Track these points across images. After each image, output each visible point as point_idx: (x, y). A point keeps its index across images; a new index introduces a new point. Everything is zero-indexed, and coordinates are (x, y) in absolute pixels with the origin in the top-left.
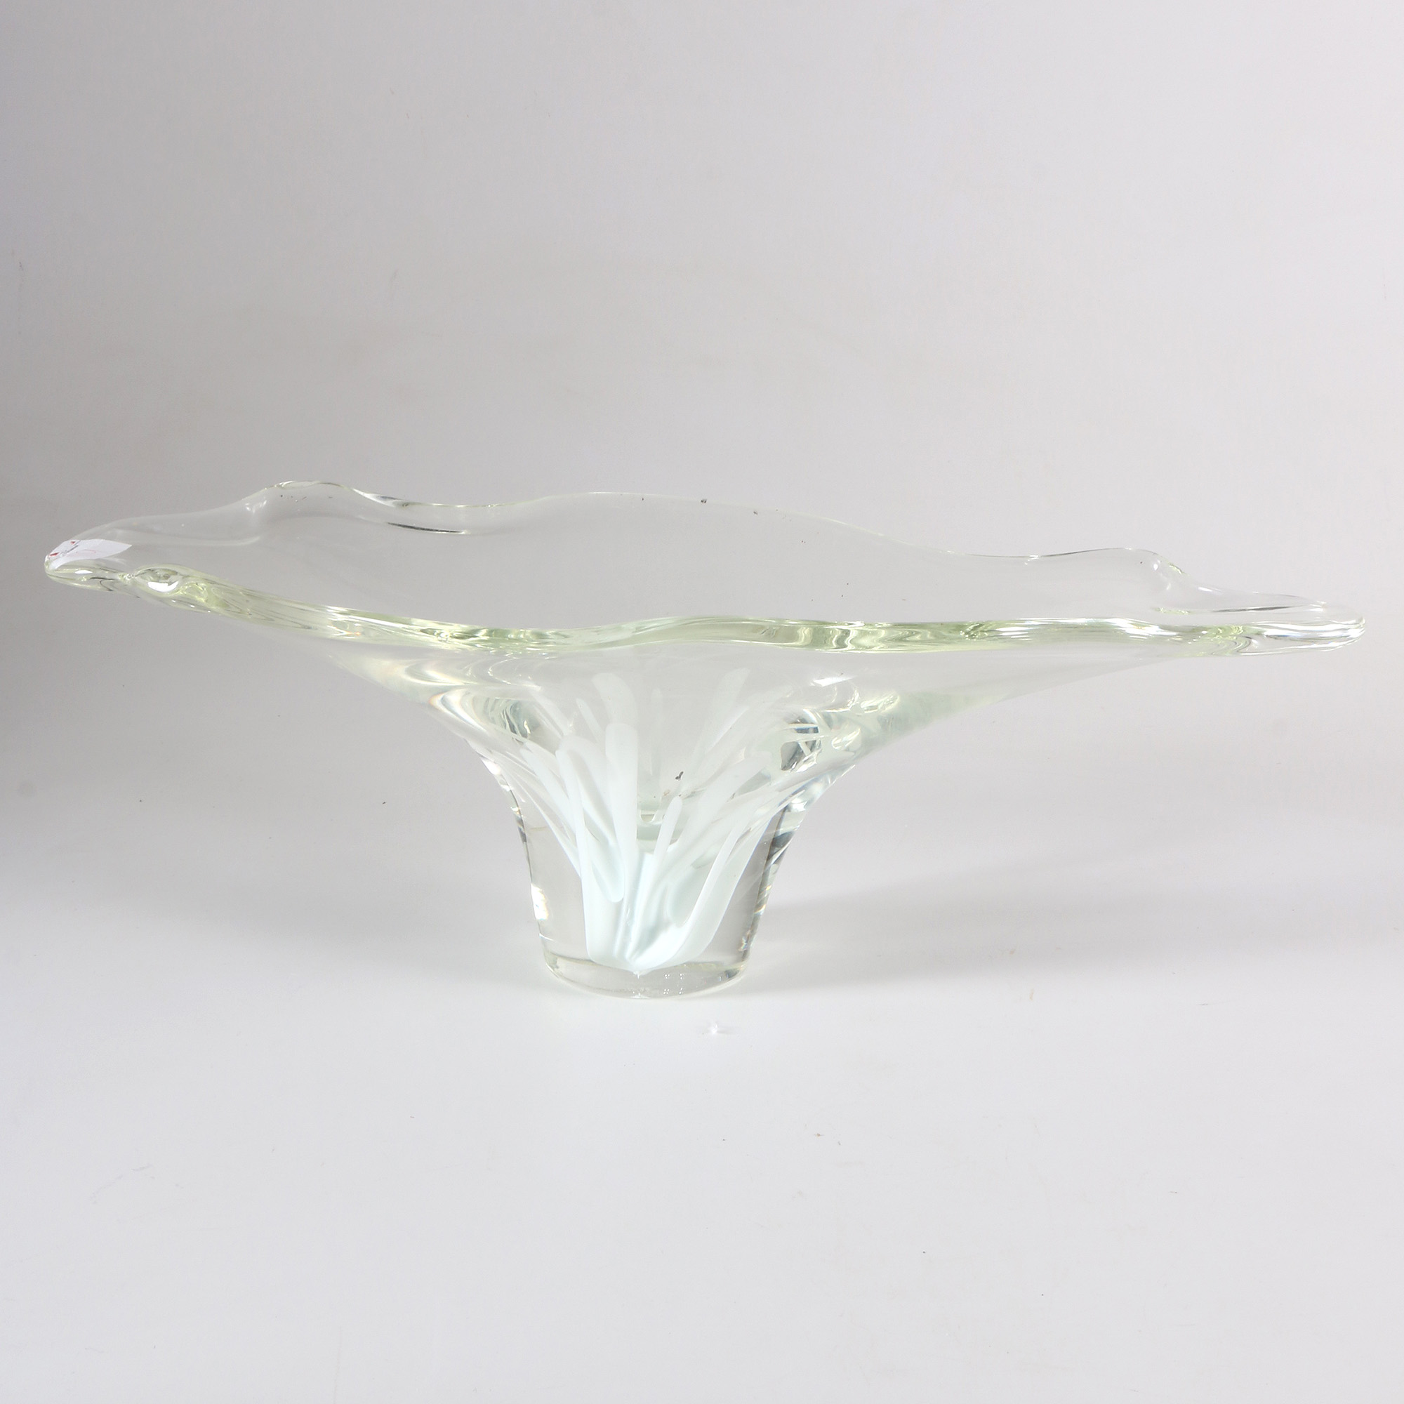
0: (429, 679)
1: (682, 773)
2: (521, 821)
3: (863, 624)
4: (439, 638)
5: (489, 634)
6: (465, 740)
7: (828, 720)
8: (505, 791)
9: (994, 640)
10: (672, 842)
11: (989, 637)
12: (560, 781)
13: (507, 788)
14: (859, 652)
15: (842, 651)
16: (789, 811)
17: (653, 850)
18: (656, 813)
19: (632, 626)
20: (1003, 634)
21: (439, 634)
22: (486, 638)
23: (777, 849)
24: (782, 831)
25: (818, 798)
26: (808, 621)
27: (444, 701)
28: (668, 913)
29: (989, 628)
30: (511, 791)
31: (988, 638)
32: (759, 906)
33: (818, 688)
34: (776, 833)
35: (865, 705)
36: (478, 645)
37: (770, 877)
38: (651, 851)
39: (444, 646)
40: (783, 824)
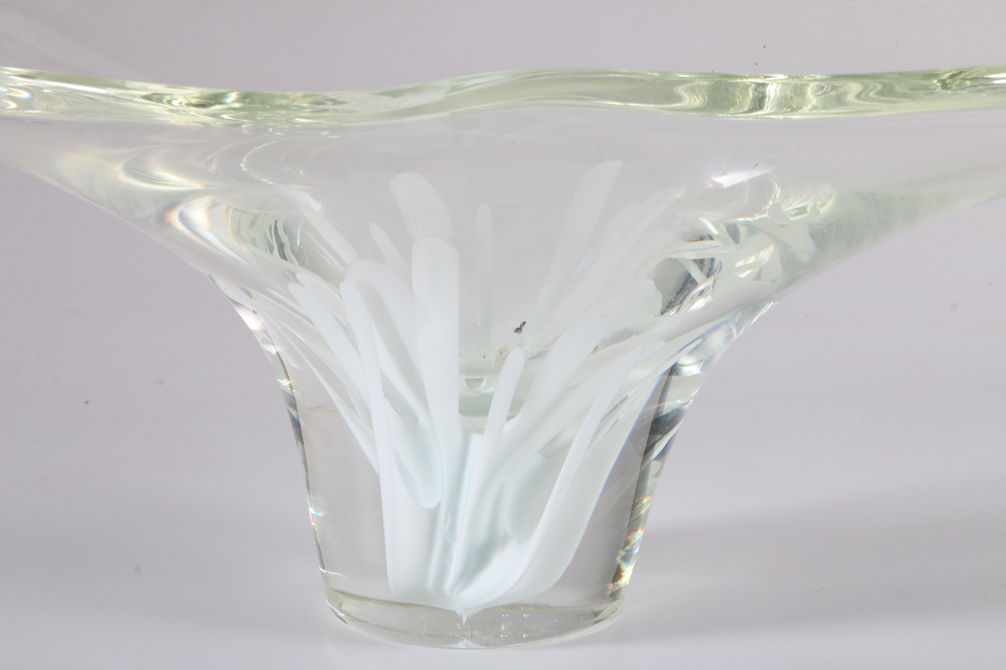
0: (154, 180)
1: (524, 323)
2: (292, 403)
3: (787, 77)
4: (168, 106)
5: (243, 98)
6: (210, 277)
7: (734, 233)
8: (269, 353)
9: (978, 91)
10: (509, 418)
11: (971, 86)
12: (347, 329)
13: (272, 349)
14: (781, 117)
15: (756, 117)
16: (677, 374)
17: (483, 430)
18: (486, 378)
19: (446, 83)
20: (995, 82)
21: (169, 102)
22: (237, 105)
23: (659, 436)
24: (668, 406)
25: (718, 356)
26: (705, 74)
27: (183, 218)
28: (505, 523)
29: (974, 76)
30: (278, 353)
31: (970, 89)
32: (632, 527)
33: (719, 189)
34: (658, 409)
35: (789, 207)
36: (225, 116)
37: (650, 481)
38: (480, 431)
39: (175, 120)
40: (670, 394)
